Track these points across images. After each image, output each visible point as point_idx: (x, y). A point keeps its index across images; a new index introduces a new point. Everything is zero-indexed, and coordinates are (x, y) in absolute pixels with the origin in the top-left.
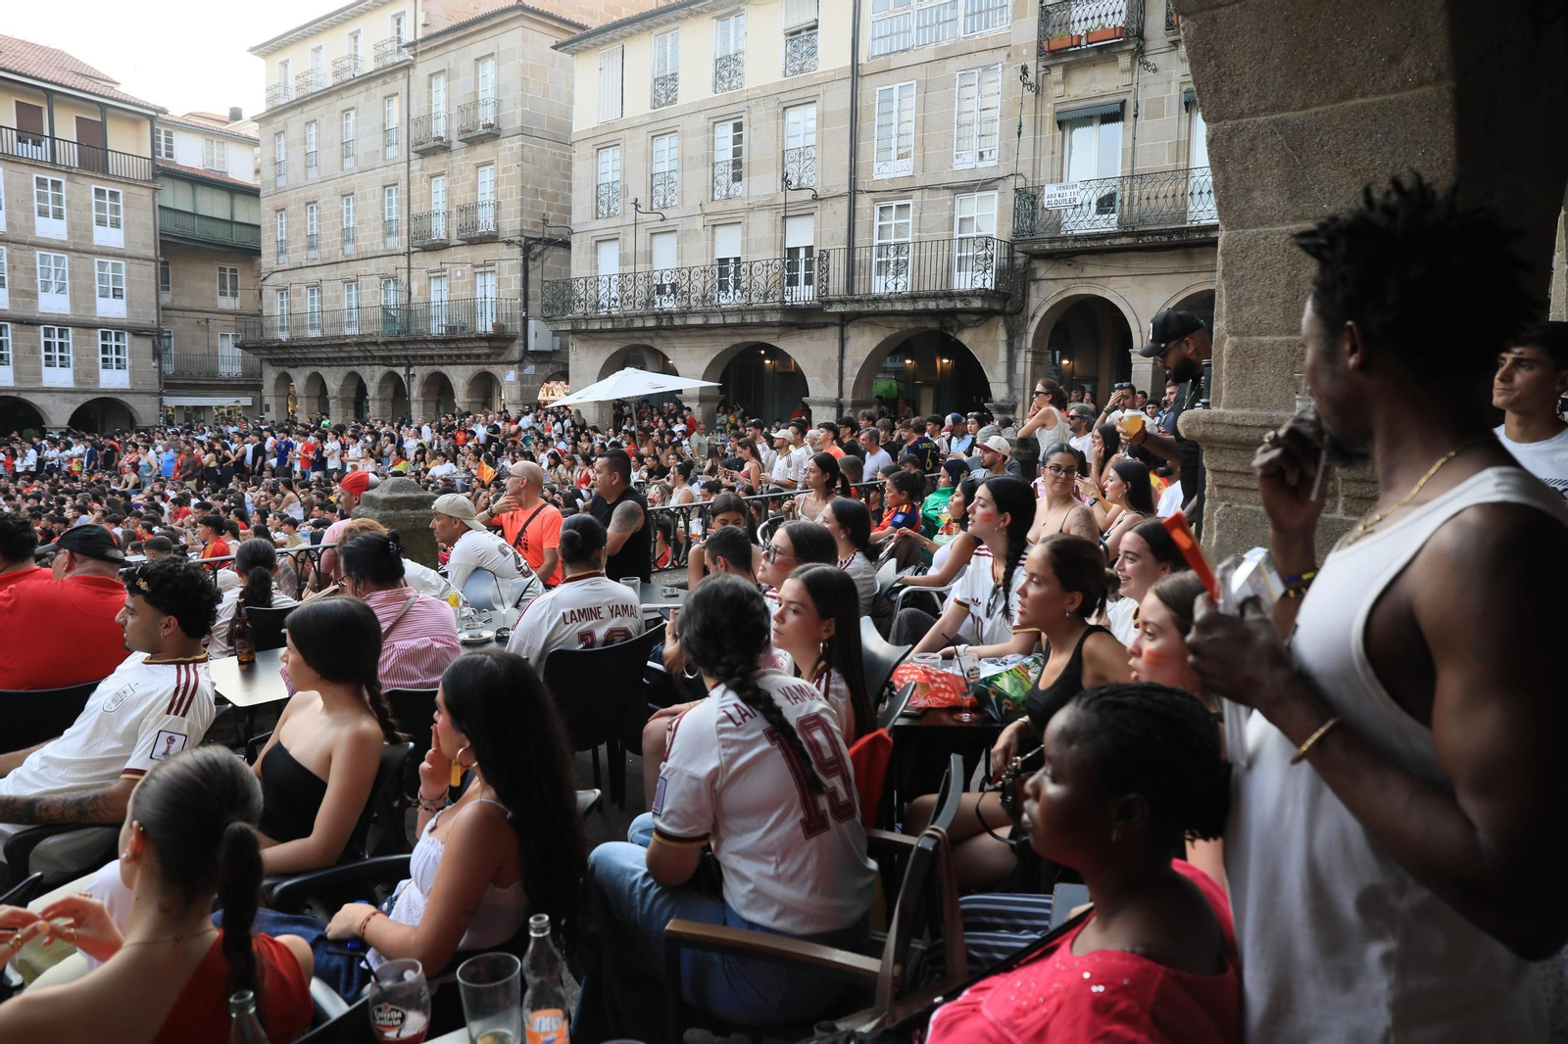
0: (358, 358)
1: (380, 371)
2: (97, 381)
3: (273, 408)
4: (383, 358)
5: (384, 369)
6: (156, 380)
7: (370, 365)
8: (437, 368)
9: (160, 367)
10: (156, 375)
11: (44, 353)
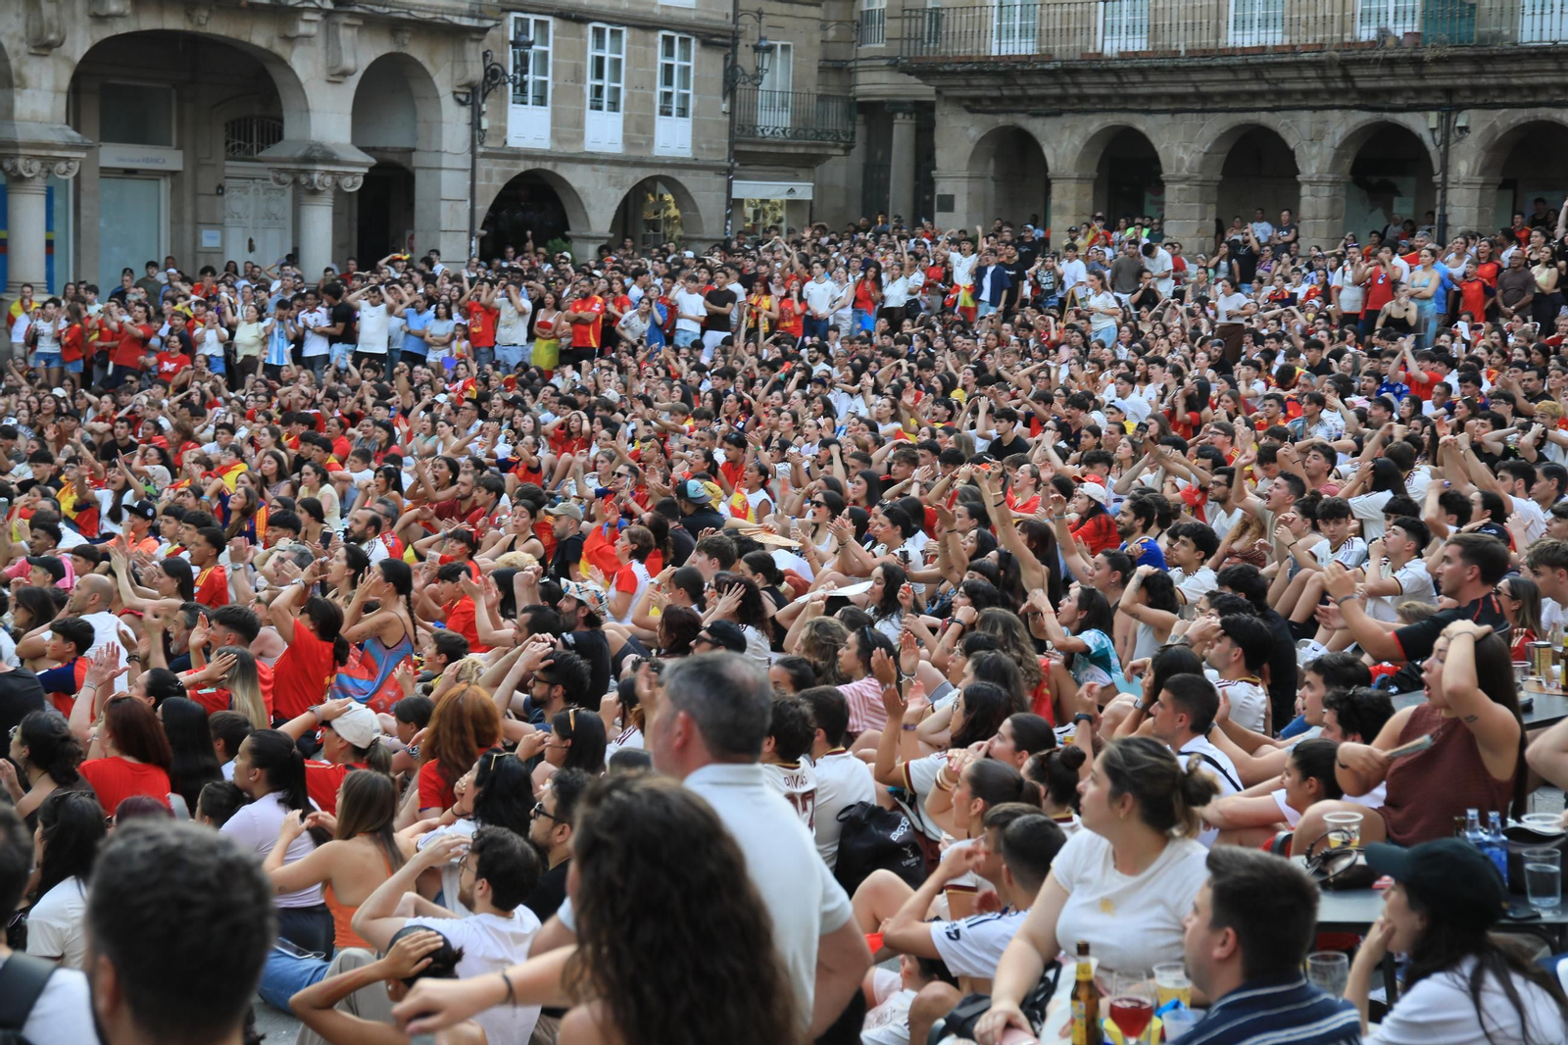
0: (1281, 94)
1: (1341, 124)
2: (651, 141)
3: (961, 204)
4: (1364, 93)
5: (1363, 117)
6: (726, 141)
7: (1315, 109)
8: (1543, 113)
9: (732, 113)
10: (725, 130)
11: (590, 82)
